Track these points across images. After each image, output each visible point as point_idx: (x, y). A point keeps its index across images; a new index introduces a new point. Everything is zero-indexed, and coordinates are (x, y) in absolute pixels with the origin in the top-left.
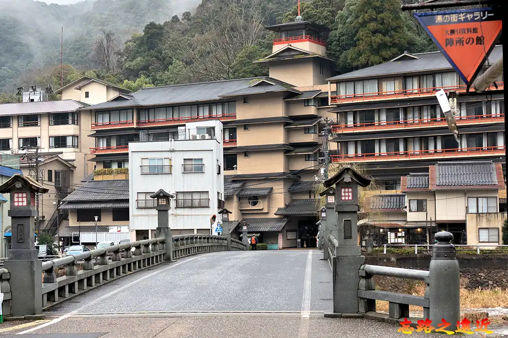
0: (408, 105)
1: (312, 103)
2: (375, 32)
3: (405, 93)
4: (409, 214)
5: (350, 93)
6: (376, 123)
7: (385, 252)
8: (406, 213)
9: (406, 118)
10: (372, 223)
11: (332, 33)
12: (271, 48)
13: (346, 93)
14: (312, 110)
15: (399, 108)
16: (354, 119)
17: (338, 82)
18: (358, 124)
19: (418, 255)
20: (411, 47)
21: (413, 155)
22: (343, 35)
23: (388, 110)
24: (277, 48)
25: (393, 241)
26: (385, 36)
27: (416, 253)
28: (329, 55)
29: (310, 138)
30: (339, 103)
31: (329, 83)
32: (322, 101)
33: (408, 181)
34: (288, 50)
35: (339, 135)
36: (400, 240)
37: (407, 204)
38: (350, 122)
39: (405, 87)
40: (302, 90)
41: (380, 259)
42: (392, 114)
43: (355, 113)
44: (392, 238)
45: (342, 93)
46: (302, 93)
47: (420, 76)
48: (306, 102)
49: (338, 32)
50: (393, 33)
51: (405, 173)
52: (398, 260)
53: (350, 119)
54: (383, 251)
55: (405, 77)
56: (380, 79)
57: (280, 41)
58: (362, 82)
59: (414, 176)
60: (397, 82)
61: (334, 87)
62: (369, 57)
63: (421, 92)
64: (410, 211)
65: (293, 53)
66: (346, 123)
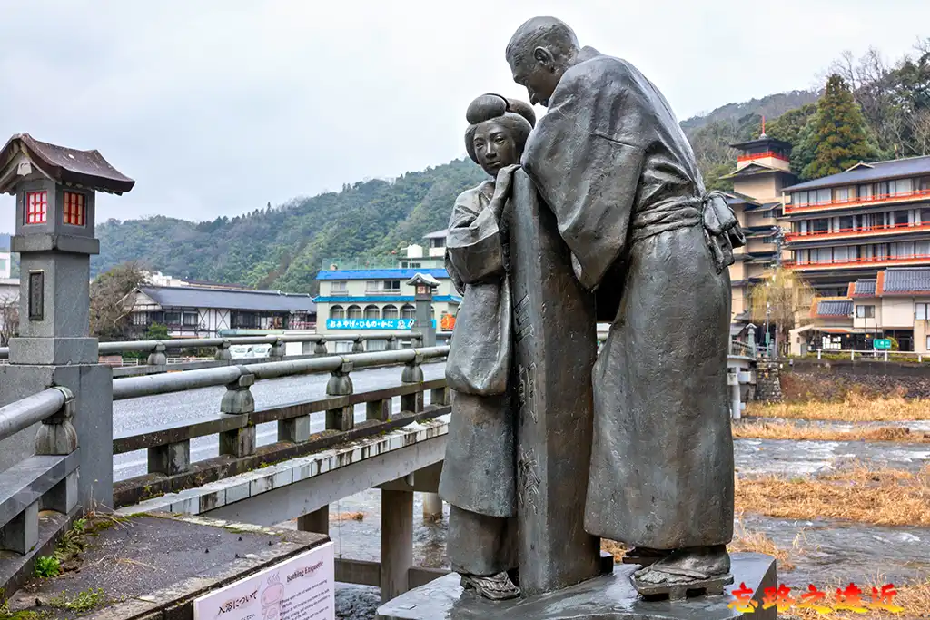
0: (861, 212)
1: (771, 214)
2: (834, 145)
3: (858, 201)
4: (855, 319)
5: (804, 203)
6: (830, 232)
7: (819, 358)
8: (852, 319)
9: (860, 226)
10: (817, 328)
11: (794, 149)
12: (736, 166)
13: (801, 204)
14: (770, 221)
15: (851, 216)
16: (808, 227)
17: (791, 193)
18: (812, 232)
19: (855, 362)
20: (871, 157)
21: (865, 262)
22: (805, 150)
23: (842, 219)
24: (741, 165)
25: (828, 347)
26: (844, 148)
27: (852, 359)
28: (792, 169)
29: (769, 248)
30: (793, 212)
31: (783, 194)
32: (777, 212)
33: (854, 288)
34: (752, 166)
35: (792, 244)
36: (835, 346)
37: (854, 311)
38: (804, 232)
39: (859, 194)
40: (762, 202)
41: (814, 364)
42: (845, 223)
43: (808, 222)
44: (826, 343)
45: (797, 204)
46: (762, 205)
47: (874, 184)
48: (766, 214)
49: (800, 147)
50: (852, 145)
51: (854, 279)
52: (833, 366)
53: (804, 227)
54: (817, 356)
55: (858, 186)
56: (833, 188)
57: (745, 159)
58: (815, 192)
59: (863, 282)
60: (850, 191)
61: (788, 199)
62: (828, 169)
63: (874, 200)
64: (857, 316)
65: (756, 169)
66: (800, 232)
